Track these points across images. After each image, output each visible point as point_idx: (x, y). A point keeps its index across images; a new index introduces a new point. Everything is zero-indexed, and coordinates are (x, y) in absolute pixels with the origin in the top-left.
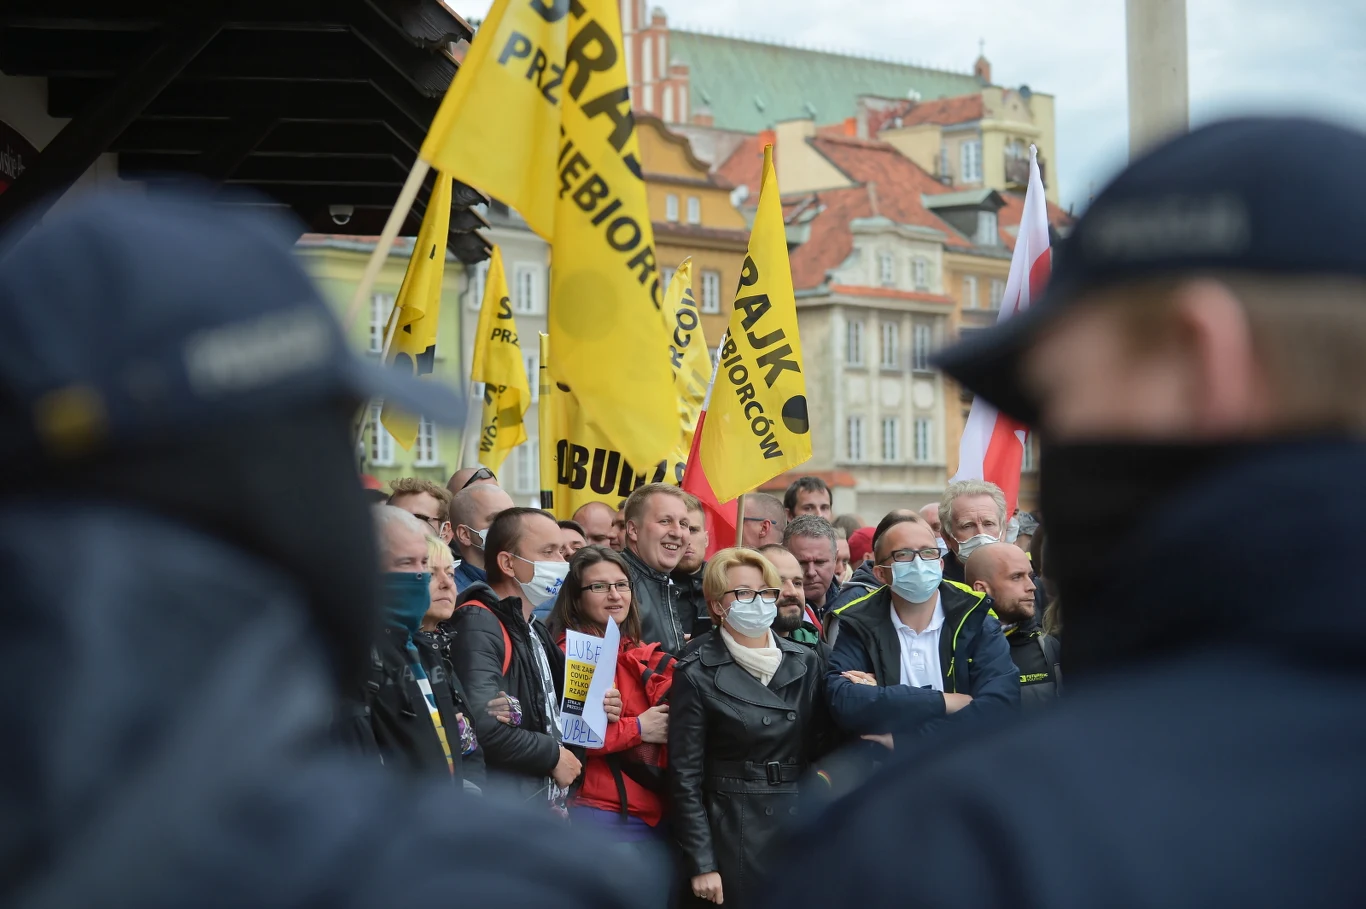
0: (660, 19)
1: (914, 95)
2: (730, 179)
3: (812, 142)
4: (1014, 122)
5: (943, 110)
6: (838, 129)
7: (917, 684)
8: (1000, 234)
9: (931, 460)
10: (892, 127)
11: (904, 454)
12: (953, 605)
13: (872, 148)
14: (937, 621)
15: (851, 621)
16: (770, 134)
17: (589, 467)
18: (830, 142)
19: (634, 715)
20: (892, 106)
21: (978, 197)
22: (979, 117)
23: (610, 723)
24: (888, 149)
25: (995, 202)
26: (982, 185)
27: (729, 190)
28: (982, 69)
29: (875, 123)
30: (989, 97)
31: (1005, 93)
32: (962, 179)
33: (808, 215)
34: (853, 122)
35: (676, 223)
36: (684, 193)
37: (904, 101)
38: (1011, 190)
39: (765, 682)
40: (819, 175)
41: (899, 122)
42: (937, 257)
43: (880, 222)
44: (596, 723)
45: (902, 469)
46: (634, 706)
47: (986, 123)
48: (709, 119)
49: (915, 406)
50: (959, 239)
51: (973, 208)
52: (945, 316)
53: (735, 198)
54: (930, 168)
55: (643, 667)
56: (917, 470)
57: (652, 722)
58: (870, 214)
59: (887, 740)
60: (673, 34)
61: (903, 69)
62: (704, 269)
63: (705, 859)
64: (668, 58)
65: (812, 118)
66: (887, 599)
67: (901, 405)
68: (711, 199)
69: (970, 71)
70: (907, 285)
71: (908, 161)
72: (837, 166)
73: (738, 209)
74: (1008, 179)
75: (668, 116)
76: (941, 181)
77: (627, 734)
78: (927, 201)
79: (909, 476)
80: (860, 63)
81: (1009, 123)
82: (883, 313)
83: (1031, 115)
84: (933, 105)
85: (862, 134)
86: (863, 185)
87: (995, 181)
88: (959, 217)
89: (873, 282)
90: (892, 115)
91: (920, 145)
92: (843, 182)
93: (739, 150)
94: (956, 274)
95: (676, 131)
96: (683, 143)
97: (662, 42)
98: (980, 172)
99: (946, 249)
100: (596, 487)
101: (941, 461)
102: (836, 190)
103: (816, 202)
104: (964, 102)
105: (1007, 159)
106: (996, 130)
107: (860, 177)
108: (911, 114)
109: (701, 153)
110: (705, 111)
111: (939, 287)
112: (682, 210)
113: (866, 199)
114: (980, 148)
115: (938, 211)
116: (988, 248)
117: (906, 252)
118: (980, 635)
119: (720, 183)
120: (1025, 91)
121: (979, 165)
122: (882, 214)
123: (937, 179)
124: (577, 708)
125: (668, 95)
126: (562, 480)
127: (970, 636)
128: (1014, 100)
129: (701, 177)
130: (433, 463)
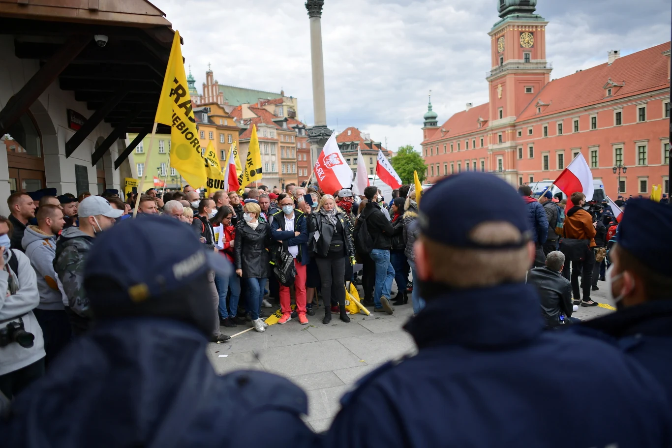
0: (216, 82)
1: (269, 98)
2: (233, 116)
3: (249, 108)
4: (289, 104)
5: (275, 101)
6: (255, 105)
7: (289, 230)
8: (287, 126)
9: (275, 171)
10: (265, 105)
11: (270, 170)
12: (297, 214)
13: (261, 109)
14: (294, 217)
15: (276, 217)
16: (241, 106)
17: (213, 183)
18: (253, 108)
19: (229, 241)
20: (265, 101)
21: (283, 119)
22: (282, 103)
23: (224, 244)
24: (264, 109)
25: (286, 120)
26: (283, 117)
27: (233, 118)
28: (282, 93)
29: (262, 104)
30: (284, 98)
31: (287, 98)
32: (279, 115)
33: (249, 123)
34: (257, 104)
35: (222, 125)
36: (224, 119)
37: (267, 99)
38: (289, 117)
39: (254, 229)
40: (251, 115)
41: (266, 104)
42: (275, 131)
43: (263, 124)
44: (221, 245)
45: (270, 173)
46: (229, 240)
47: (283, 104)
48: (228, 103)
49: (272, 161)
50: (279, 127)
51: (282, 121)
52: (277, 143)
53: (234, 119)
54: (273, 113)
55: (231, 232)
56: (273, 173)
57: (232, 242)
58: (261, 123)
59: (281, 242)
60: (219, 85)
61: (268, 93)
62: (228, 134)
63: (240, 266)
64: (219, 91)
65: (249, 103)
66: (283, 214)
67: (269, 160)
68: (229, 120)
69: (280, 93)
70: (269, 137)
71: (268, 112)
72: (255, 113)
73: (235, 122)
74: (289, 115)
75: (219, 103)
76: (275, 116)
77: (227, 246)
78: (273, 120)
79: (271, 174)
80: (258, 92)
81: (288, 104)
82: (265, 142)
83: (292, 102)
84: (273, 100)
85: (259, 106)
86: (260, 117)
87: (286, 116)
88: (279, 123)
89: (263, 136)
90: (265, 102)
91: (271, 108)
92: (256, 116)
93: (234, 109)
94: (279, 134)
95: (221, 106)
96: (223, 108)
97: (217, 87)
98: (283, 114)
99: (277, 129)
100: (215, 187)
101: (277, 172)
102: (254, 118)
103: (250, 120)
104: (279, 100)
105: (288, 111)
106: (285, 105)
107: (259, 115)
108: (269, 102)
109: (227, 111)
110: (227, 102)
111: (276, 137)
112: (223, 122)
113: (260, 120)
114: (283, 109)
115: (275, 122)
116: (285, 129)
117: (269, 130)
118: (302, 220)
119: (231, 117)
120: (291, 97)
121: (283, 112)
122: (264, 122)
123: (275, 115)
124: (217, 243)
125: (219, 98)
126: (208, 186)
127: (300, 221)
128: (289, 99)
129: (227, 115)
130: (174, 175)
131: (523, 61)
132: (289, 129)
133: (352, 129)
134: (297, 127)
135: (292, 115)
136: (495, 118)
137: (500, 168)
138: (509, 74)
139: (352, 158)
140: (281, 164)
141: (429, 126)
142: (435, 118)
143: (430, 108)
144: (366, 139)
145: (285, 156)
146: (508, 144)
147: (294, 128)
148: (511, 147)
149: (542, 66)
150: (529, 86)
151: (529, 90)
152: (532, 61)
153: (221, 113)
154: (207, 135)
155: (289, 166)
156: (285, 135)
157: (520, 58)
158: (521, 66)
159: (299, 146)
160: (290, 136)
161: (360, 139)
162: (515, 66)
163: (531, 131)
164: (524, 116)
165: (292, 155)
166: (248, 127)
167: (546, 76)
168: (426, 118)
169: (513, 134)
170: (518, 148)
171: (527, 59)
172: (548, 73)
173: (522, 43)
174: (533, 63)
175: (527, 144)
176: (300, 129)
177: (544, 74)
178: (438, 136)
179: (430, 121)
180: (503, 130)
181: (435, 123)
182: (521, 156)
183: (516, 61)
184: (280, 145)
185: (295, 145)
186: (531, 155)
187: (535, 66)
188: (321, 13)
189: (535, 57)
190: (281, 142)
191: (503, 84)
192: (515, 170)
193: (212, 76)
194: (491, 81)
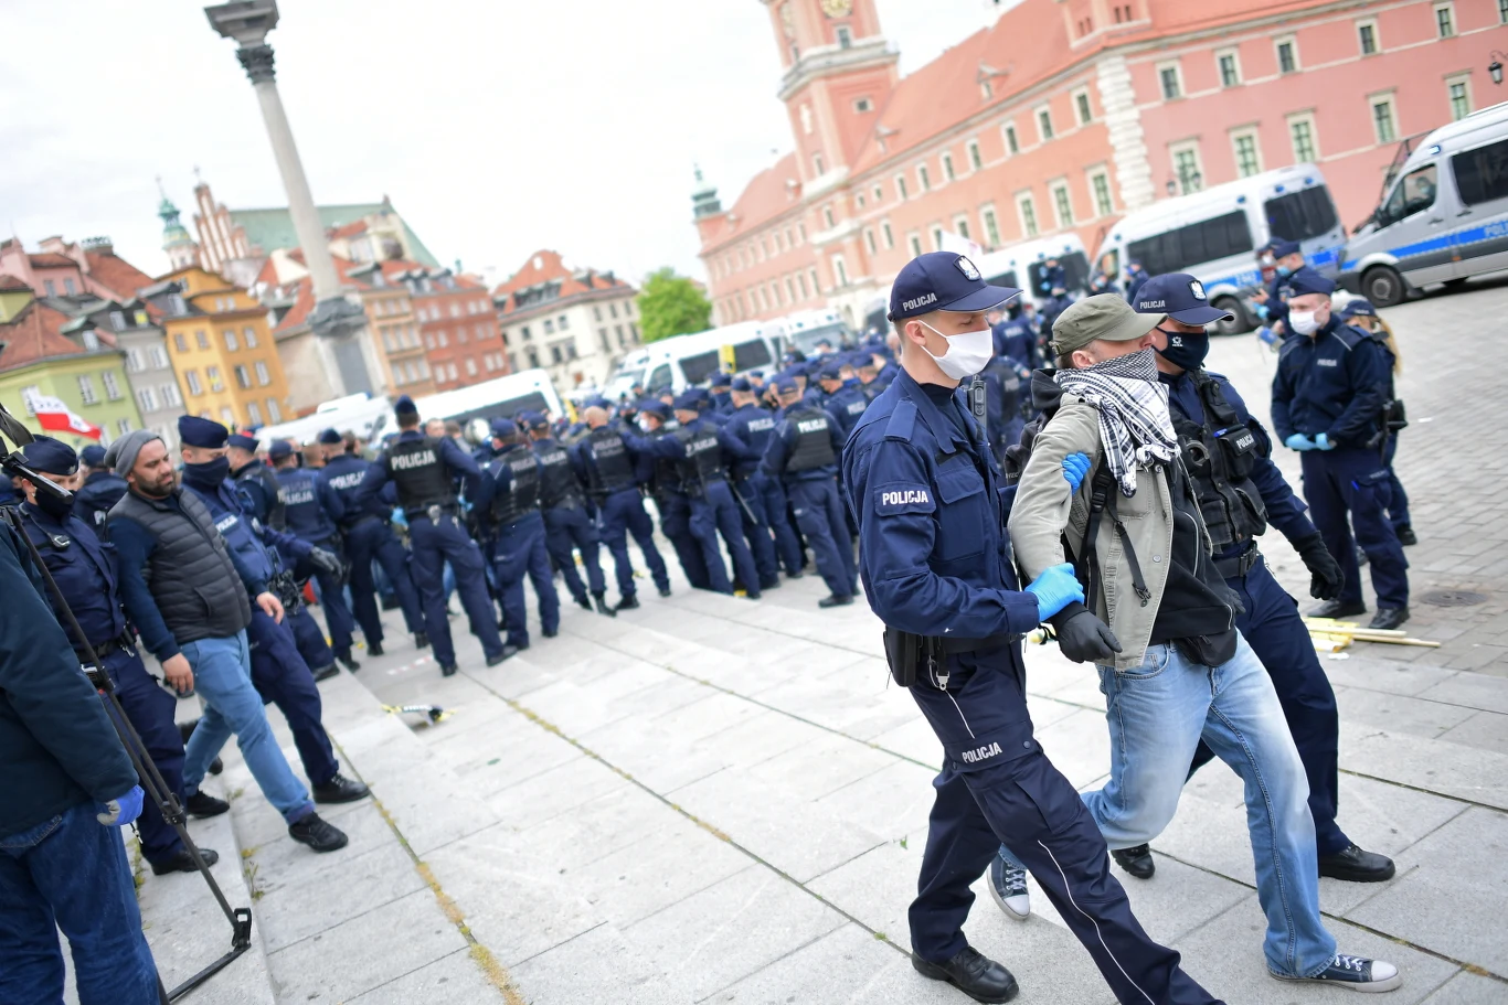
0: (224, 207)
1: (336, 224)
8: (385, 280)
21: (369, 266)
22: (364, 229)
26: (372, 260)
27: (246, 290)
32: (360, 259)
35: (225, 311)
36: (223, 297)
38: (388, 260)
47: (368, 231)
51: (369, 272)
52: (367, 322)
53: (251, 293)
54: (347, 258)
60: (232, 213)
62: (244, 328)
64: (232, 224)
71: (336, 257)
74: (385, 255)
76: (352, 261)
81: (381, 229)
87: (379, 257)
88: (364, 277)
95: (211, 270)
96: (217, 274)
97: (228, 217)
98: (370, 255)
103: (297, 283)
104: (357, 221)
105: (383, 246)
110: (257, 246)
112: (226, 304)
114: (368, 243)
115: (354, 276)
116: (381, 287)
119: (241, 288)
121: (369, 250)
125: (237, 241)
131: (836, 47)
132: (389, 285)
133: (544, 254)
134: (408, 277)
135: (396, 253)
136: (811, 176)
137: (843, 279)
138: (813, 79)
139: (554, 318)
140: (388, 366)
141: (704, 215)
142: (711, 194)
143: (698, 175)
144: (578, 270)
145: (394, 346)
146: (845, 226)
147: (402, 280)
148: (852, 233)
149: (877, 51)
150: (861, 96)
151: (862, 106)
152: (856, 42)
153: (214, 285)
154: (191, 340)
155: (410, 367)
156: (383, 302)
157: (829, 40)
158: (837, 59)
159: (423, 316)
160: (396, 300)
161: (565, 272)
162: (822, 62)
163: (879, 193)
164: (865, 161)
165: (410, 340)
166: (295, 300)
167: (891, 69)
168: (697, 198)
169: (850, 205)
170: (866, 230)
171: (845, 41)
172: (894, 63)
173: (826, 9)
174: (858, 48)
175: (878, 219)
176: (417, 281)
177: (884, 66)
178: (727, 231)
179: (707, 204)
180: (829, 199)
181: (715, 206)
182: (874, 247)
183: (822, 49)
184: (376, 324)
185: (411, 318)
186: (891, 242)
187: (865, 53)
188: (274, 72)
189: (860, 34)
190: (380, 318)
191: (809, 102)
192: (870, 278)
193: (209, 195)
194: (788, 100)
